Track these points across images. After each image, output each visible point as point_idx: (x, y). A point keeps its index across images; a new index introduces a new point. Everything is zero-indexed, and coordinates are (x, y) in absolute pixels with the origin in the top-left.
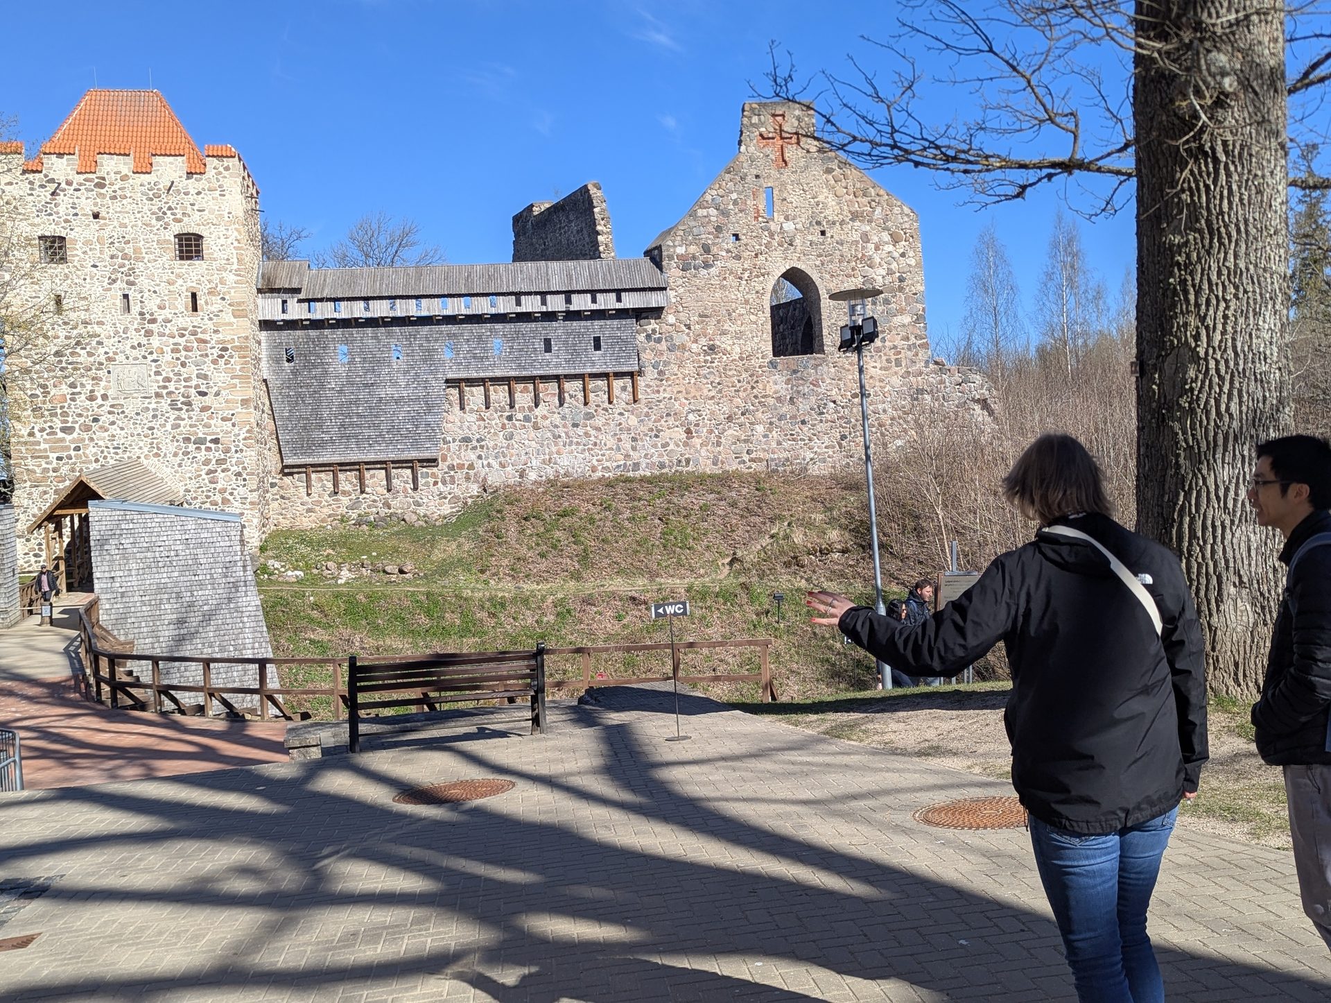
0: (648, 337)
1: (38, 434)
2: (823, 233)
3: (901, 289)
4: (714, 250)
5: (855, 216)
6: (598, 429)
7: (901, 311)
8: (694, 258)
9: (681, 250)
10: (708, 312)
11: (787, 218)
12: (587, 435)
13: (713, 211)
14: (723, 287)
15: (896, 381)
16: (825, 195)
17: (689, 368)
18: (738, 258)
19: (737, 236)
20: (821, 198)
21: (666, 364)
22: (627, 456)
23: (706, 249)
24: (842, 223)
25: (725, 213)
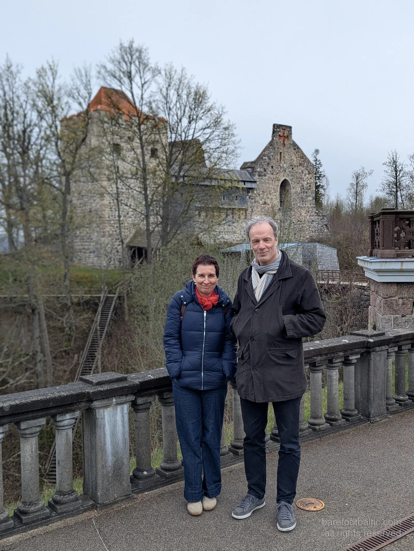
0: (249, 197)
1: (111, 217)
2: (293, 169)
3: (310, 189)
4: (267, 170)
5: (300, 165)
6: (235, 227)
7: (310, 196)
8: (262, 173)
9: (259, 170)
10: (265, 191)
11: (285, 163)
12: (232, 229)
13: (267, 158)
14: (268, 183)
15: (308, 217)
16: (294, 157)
17: (259, 209)
18: (272, 174)
19: (272, 167)
20: (293, 158)
21: (254, 207)
22: (243, 237)
23: (265, 170)
24: (297, 166)
25: (270, 159)
